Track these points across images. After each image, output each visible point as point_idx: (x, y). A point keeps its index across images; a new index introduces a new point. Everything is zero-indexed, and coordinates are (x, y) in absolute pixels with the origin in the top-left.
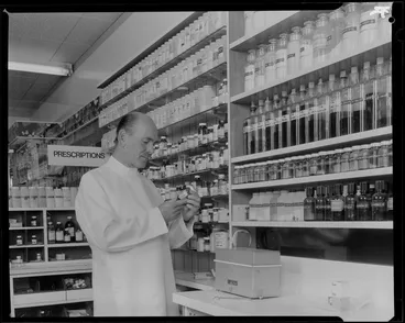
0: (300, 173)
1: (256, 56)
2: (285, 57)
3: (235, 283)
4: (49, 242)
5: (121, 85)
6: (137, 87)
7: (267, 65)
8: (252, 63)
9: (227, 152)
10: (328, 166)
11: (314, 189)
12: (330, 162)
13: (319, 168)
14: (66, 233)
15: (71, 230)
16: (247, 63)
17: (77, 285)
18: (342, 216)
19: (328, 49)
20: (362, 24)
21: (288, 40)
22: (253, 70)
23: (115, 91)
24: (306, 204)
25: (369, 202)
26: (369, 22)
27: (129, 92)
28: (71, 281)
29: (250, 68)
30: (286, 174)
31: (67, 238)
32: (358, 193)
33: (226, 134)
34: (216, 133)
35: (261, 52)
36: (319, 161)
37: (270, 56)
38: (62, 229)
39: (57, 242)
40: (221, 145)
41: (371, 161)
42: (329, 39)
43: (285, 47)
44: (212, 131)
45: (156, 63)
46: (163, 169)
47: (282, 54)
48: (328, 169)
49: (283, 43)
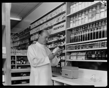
0: (84, 48)
1: (73, 18)
2: (81, 19)
3: (67, 75)
4: (17, 64)
5: (37, 24)
6: (41, 25)
7: (76, 21)
8: (72, 20)
9: (65, 42)
10: (91, 46)
11: (87, 52)
12: (92, 46)
13: (89, 47)
14: (21, 62)
15: (22, 61)
16: (71, 20)
17: (24, 75)
18: (95, 59)
19: (92, 18)
20: (101, 12)
21: (82, 15)
22: (72, 22)
23: (35, 25)
24: (85, 55)
25: (102, 55)
26: (102, 12)
27: (39, 26)
28: (22, 74)
29: (71, 22)
30: (81, 48)
31: (21, 63)
32: (99, 53)
33: (65, 38)
34: (62, 37)
35: (75, 18)
36: (89, 45)
37: (77, 19)
38: (20, 61)
39: (19, 64)
40: (63, 40)
41: (102, 46)
42: (92, 15)
43: (81, 17)
44: (61, 37)
45: (47, 19)
46: (48, 46)
47: (80, 18)
48: (91, 47)
49: (80, 16)
